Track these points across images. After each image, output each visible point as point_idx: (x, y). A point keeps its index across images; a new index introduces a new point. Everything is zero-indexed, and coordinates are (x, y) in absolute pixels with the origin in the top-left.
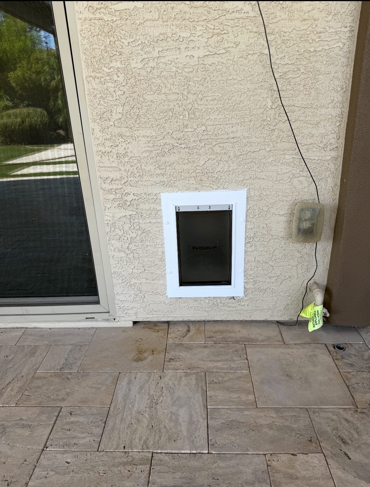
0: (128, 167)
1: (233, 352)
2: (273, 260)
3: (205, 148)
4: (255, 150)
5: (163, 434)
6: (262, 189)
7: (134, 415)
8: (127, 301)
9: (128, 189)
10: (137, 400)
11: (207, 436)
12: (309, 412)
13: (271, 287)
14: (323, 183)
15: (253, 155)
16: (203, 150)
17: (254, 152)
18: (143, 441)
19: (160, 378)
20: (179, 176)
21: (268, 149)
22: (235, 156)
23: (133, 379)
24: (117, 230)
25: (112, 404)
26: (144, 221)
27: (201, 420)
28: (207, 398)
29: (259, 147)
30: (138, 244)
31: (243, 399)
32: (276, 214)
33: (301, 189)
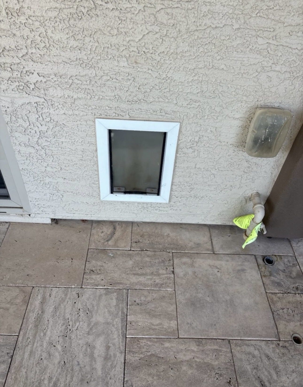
0: (26, 32)
1: (159, 263)
2: (217, 168)
3: (144, 14)
4: (218, 26)
5: (76, 374)
6: (218, 84)
7: (45, 347)
8: (43, 199)
9: (30, 66)
10: (50, 326)
11: (123, 375)
12: (231, 345)
13: (208, 195)
14: (297, 83)
15: (214, 32)
16: (141, 16)
17: (216, 27)
18: (52, 383)
19: (78, 296)
20: (105, 53)
21: (236, 26)
22: (188, 31)
23: (48, 296)
24: (20, 121)
25: (21, 333)
26: (57, 112)
27: (118, 354)
28: (127, 324)
29: (224, 21)
30: (50, 139)
31: (165, 327)
32: (230, 116)
33: (267, 87)
